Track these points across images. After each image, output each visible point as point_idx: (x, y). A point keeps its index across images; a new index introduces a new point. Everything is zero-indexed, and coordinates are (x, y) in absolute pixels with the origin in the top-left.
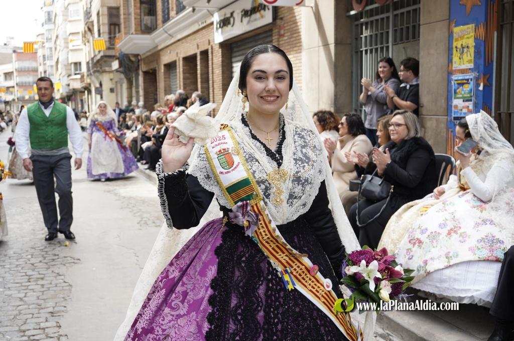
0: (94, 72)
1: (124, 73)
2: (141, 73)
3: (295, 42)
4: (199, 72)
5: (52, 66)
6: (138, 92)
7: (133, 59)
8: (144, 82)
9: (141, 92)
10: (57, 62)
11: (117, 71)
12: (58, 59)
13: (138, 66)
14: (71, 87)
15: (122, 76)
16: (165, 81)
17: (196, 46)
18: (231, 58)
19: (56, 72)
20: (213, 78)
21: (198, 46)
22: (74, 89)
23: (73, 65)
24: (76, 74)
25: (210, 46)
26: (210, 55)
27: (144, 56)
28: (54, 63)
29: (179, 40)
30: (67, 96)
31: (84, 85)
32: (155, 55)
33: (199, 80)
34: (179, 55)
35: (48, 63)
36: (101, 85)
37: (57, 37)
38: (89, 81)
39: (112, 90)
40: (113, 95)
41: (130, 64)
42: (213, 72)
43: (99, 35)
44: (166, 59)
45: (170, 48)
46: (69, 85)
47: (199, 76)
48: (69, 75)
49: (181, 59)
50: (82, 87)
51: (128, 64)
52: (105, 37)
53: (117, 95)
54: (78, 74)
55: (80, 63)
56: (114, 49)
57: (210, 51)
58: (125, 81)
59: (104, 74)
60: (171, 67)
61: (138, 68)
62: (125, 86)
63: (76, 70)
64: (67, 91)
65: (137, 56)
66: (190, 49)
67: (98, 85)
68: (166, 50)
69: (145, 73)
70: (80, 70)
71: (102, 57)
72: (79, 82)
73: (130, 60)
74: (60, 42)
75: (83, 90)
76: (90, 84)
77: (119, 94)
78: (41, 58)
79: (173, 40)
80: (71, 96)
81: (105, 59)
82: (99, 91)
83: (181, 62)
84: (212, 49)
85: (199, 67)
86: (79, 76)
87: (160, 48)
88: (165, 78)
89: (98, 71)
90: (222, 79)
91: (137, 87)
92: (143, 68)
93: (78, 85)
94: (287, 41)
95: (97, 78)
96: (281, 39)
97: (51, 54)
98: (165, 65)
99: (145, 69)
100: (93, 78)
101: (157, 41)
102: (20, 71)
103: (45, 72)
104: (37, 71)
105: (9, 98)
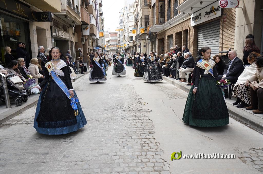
0: (138, 40)
1: (150, 40)
2: (157, 39)
3: (231, 24)
4: (183, 38)
5: (122, 38)
6: (155, 47)
7: (154, 34)
8: (158, 43)
9: (157, 47)
10: (124, 37)
11: (147, 39)
12: (125, 36)
13: (156, 37)
14: (129, 45)
15: (150, 41)
16: (167, 42)
17: (182, 28)
18: (198, 32)
19: (124, 41)
20: (189, 40)
21: (183, 28)
22: (130, 46)
23: (130, 37)
24: (131, 41)
25: (189, 28)
26: (188, 31)
27: (159, 33)
28: (123, 37)
29: (174, 26)
30: (128, 49)
31: (134, 44)
32: (164, 32)
33: (183, 41)
34: (174, 32)
35: (121, 37)
36: (140, 44)
37: (124, 28)
38: (136, 43)
39: (144, 46)
40: (145, 48)
41: (153, 36)
42: (189, 38)
43: (141, 27)
44: (168, 34)
45: (170, 29)
46: (128, 45)
47: (183, 40)
48: (129, 41)
49: (175, 33)
50: (133, 45)
51: (152, 37)
52: (143, 27)
53: (147, 48)
54: (132, 41)
55: (133, 37)
56: (147, 31)
57: (188, 30)
58: (150, 43)
59: (142, 40)
60: (170, 37)
61: (156, 38)
62: (150, 44)
63: (131, 39)
64: (128, 47)
65: (156, 33)
66: (179, 29)
67: (139, 45)
68: (168, 30)
69: (159, 39)
70: (133, 39)
71: (142, 34)
72: (132, 43)
73: (153, 35)
74: (126, 29)
75: (134, 46)
76: (136, 44)
77: (148, 47)
78: (119, 36)
79: (172, 26)
80: (129, 49)
81: (143, 35)
82: (140, 47)
83: (175, 35)
84: (189, 29)
85: (183, 36)
86: (132, 42)
87: (165, 30)
88: (167, 41)
89: (140, 39)
90: (194, 40)
91: (155, 45)
92: (158, 37)
93: (131, 44)
94: (227, 24)
95: (139, 42)
96: (224, 23)
97: (122, 34)
98: (167, 36)
99: (158, 38)
100: (138, 42)
101: (164, 27)
102: (112, 40)
103: (120, 40)
104: (117, 40)
105: (108, 50)
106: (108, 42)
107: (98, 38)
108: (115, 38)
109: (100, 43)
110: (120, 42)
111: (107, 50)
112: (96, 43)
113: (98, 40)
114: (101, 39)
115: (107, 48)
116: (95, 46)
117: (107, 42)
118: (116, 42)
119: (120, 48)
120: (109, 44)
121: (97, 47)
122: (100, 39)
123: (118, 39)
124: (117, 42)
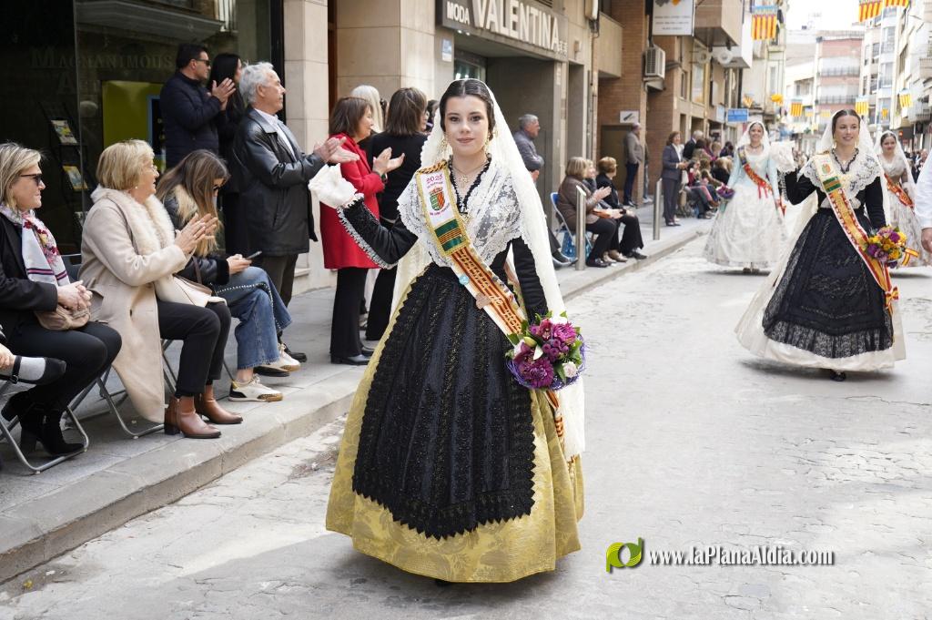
5: (890, 64)
10: (904, 53)
12: (905, 49)
19: (899, 77)
28: (895, 57)
35: (882, 58)
74: (916, 10)
78: (870, 50)
97: (891, 40)
102: (827, 77)
103: (873, 77)
104: (858, 76)
105: (800, 128)
106: (803, 84)
107: (748, 59)
108: (845, 63)
109: (754, 90)
110: (873, 88)
111: (796, 132)
112: (733, 86)
113: (745, 71)
114: (766, 65)
115: (796, 120)
116: (725, 105)
117: (798, 87)
118: (850, 84)
119: (872, 122)
120: (807, 100)
121: (738, 112)
122: (757, 62)
123: (866, 71)
124: (858, 84)
